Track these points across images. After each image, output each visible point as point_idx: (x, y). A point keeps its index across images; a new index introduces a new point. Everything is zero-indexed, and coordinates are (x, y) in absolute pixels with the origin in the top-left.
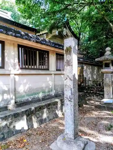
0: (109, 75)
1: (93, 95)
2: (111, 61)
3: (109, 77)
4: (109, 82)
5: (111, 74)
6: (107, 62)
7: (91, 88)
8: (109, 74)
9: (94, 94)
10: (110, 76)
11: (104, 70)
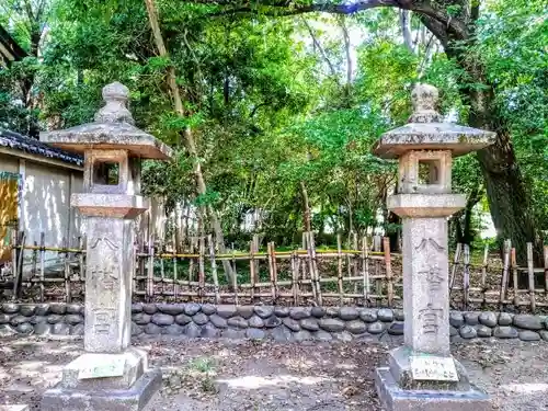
0: (113, 229)
1: (52, 324)
2: (124, 153)
3: (114, 237)
4: (111, 264)
5: (127, 222)
6: (109, 156)
7: (47, 285)
8: (113, 218)
9: (57, 317)
10: (119, 233)
11: (85, 200)
